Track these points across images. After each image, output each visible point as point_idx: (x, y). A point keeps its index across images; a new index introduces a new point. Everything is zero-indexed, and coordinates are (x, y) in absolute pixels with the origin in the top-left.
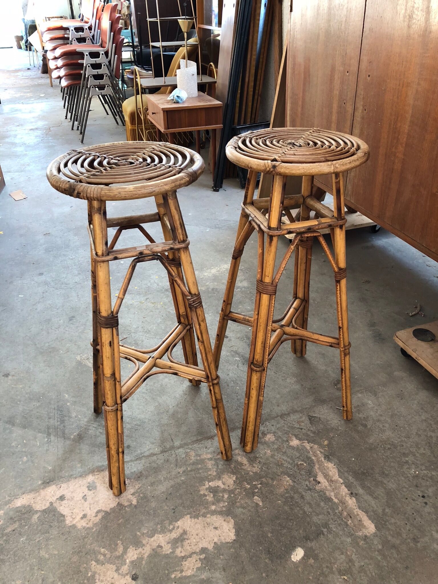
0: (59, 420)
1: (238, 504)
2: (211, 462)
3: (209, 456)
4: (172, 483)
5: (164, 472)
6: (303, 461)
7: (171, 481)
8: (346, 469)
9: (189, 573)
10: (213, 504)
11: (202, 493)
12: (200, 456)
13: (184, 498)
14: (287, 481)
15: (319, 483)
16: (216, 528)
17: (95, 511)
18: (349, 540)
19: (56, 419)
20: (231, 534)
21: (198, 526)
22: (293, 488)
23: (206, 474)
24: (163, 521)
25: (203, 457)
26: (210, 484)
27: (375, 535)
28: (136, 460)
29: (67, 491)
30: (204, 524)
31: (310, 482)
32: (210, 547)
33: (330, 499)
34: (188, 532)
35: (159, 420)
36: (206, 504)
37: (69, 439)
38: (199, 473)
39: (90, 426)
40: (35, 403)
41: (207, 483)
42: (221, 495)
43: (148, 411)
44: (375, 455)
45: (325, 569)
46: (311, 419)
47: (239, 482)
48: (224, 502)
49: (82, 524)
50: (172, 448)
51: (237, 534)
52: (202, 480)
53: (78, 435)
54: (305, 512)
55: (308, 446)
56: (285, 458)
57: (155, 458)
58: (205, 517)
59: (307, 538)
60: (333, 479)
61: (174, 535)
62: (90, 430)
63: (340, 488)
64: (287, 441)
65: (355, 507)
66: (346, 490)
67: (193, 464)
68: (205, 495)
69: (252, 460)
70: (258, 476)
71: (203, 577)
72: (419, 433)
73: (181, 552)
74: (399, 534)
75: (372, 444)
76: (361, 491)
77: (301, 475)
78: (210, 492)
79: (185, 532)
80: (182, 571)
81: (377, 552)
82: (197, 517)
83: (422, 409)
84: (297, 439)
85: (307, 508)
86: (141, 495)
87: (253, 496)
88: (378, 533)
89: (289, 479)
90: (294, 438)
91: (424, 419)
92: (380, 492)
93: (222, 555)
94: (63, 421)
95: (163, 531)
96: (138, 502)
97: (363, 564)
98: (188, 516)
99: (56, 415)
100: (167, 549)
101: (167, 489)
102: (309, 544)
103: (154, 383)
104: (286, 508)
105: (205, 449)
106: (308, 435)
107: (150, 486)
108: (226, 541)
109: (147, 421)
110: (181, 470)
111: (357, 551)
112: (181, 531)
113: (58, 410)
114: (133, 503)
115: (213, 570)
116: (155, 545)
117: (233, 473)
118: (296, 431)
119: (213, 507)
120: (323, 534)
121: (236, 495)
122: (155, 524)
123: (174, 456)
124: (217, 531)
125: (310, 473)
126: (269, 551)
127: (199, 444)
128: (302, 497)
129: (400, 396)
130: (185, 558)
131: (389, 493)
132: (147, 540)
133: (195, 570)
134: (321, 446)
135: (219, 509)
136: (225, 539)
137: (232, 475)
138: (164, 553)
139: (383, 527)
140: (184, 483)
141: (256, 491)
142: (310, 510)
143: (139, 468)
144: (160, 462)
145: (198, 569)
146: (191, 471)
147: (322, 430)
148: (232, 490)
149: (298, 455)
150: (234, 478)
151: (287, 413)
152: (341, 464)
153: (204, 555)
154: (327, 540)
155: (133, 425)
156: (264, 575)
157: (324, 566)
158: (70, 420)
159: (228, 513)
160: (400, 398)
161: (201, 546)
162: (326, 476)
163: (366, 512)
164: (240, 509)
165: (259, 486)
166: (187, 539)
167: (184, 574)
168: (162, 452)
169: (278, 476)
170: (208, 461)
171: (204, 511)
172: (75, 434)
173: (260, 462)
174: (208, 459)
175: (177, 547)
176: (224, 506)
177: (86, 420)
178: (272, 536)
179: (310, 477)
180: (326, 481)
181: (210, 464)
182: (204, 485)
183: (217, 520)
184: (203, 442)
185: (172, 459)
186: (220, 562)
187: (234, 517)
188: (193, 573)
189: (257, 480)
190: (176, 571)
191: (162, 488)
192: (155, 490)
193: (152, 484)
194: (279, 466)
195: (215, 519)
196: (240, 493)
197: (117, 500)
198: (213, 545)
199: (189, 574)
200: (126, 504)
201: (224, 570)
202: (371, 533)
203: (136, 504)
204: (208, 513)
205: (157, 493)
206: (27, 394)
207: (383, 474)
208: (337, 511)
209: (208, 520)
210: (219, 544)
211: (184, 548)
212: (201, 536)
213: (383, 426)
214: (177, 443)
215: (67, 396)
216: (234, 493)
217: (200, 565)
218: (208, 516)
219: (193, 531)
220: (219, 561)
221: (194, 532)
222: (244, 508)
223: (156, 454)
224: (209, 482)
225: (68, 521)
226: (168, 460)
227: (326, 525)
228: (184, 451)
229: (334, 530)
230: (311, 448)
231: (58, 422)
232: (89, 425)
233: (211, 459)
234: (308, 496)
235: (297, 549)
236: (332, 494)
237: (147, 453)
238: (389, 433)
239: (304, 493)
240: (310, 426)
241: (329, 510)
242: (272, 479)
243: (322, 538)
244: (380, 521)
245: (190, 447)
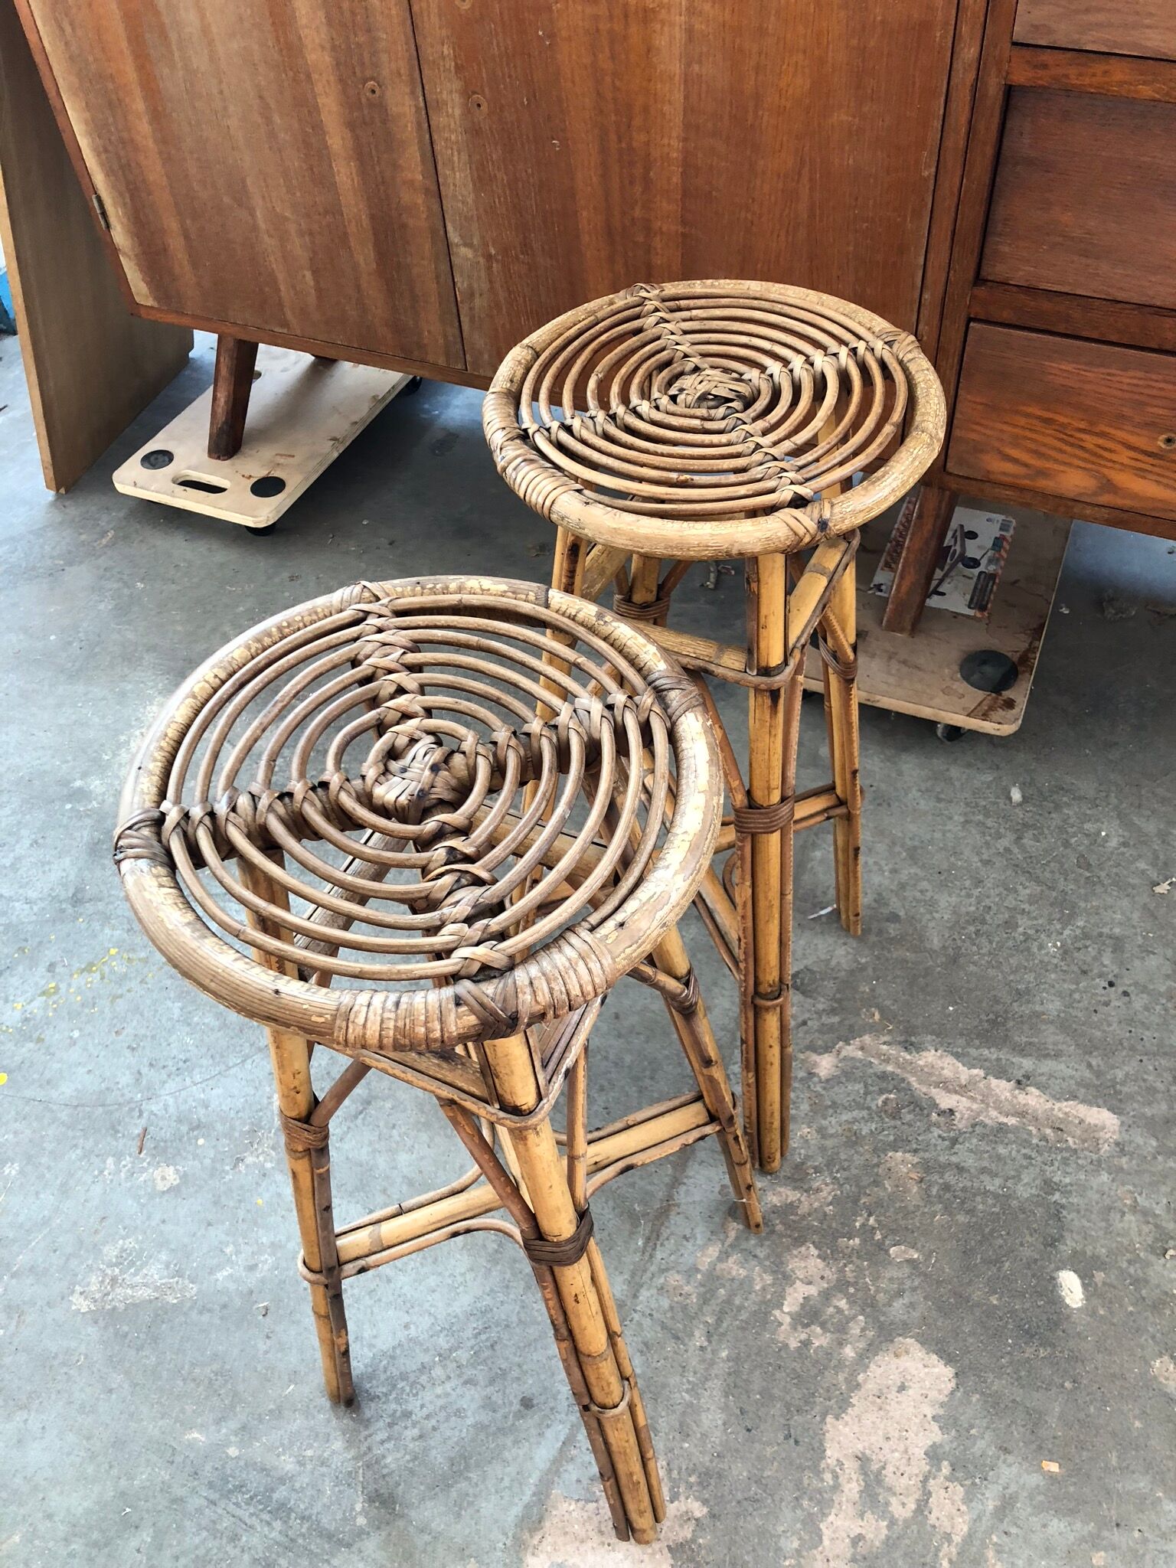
0: (266, 1517)
1: (881, 1297)
2: (731, 1260)
3: (713, 1251)
4: (716, 1385)
5: (674, 1380)
6: (881, 1092)
7: (709, 1384)
8: (961, 1041)
9: (962, 1527)
10: (841, 1344)
11: (794, 1344)
12: (698, 1270)
13: (776, 1392)
14: (901, 1161)
15: (951, 1111)
16: (902, 1388)
18: (1105, 1177)
19: (254, 1521)
20: (936, 1370)
21: (869, 1418)
22: (927, 1167)
23: (753, 1295)
24: (799, 1485)
25: (704, 1267)
26: (786, 1309)
27: (1126, 1127)
30: (873, 1403)
31: (937, 1125)
32: (935, 1435)
33: (1002, 1128)
34: (868, 1452)
35: (514, 1274)
36: (828, 1361)
37: (361, 1533)
38: (740, 1308)
39: (369, 1449)
40: (134, 1543)
41: (777, 1313)
42: (831, 1310)
43: (463, 1275)
44: (972, 968)
45: (1132, 1270)
47: (830, 1252)
48: (854, 1317)
51: (949, 1359)
52: (762, 1317)
53: (371, 1500)
54: (996, 1196)
55: (851, 1050)
56: (846, 1116)
58: (858, 1386)
59: (1052, 1242)
60: (964, 1082)
61: (852, 1488)
62: (384, 1457)
63: (988, 1087)
64: (811, 1075)
65: (1049, 1105)
66: (1003, 1083)
67: (705, 1300)
68: (806, 1344)
69: (799, 1178)
70: (848, 1204)
71: (991, 1505)
72: (985, 857)
73: (904, 1504)
74: (1152, 1090)
75: (944, 947)
76: (1027, 1064)
77: (910, 1125)
78: (807, 1326)
79: (863, 1460)
80: (948, 1537)
81: (1160, 1158)
82: (844, 1404)
83: (939, 800)
84: (820, 1054)
85: (993, 1185)
86: (692, 1479)
87: (887, 1252)
88: (1124, 1118)
89: (899, 1154)
90: (814, 1057)
91: (962, 819)
92: (1051, 1036)
93: (972, 1427)
94: (282, 1511)
95: (824, 1502)
96: (705, 1502)
97: (1165, 1201)
98: (829, 1419)
99: (239, 1512)
100: (875, 1530)
101: (725, 1408)
102: (1067, 1247)
104: (962, 1218)
105: (689, 1245)
106: (831, 1028)
107: (684, 1441)
108: (946, 1392)
109: (488, 1301)
110: (699, 1339)
111: (1134, 1185)
112: (857, 1464)
113: (227, 1495)
114: (698, 1514)
115: (991, 1473)
116: (844, 1548)
117: (799, 1241)
118: (801, 1035)
119: (849, 1352)
120: (1063, 1207)
121: (856, 1283)
122: (794, 1509)
123: (647, 1322)
124: (911, 1392)
125: (921, 1107)
126: (1027, 1332)
127: (662, 1245)
128: (960, 1169)
129: (882, 800)
130: (923, 1506)
131: (1064, 1025)
132: (819, 1557)
133: (964, 1508)
134: (875, 1029)
135: (862, 1345)
136: (940, 1391)
137: (803, 1249)
138: (877, 1544)
139: (1121, 1101)
140: (735, 1359)
141: (878, 1236)
142: (998, 1181)
145: (968, 1499)
146: (719, 1321)
147: (838, 991)
148: (838, 1280)
149: (859, 1087)
150: (816, 1252)
152: (945, 1037)
153: (945, 1463)
154: (1078, 1212)
155: (473, 1342)
156: (1068, 1385)
157: (1125, 1265)
158: (297, 1485)
159: (885, 1335)
160: (885, 805)
161: (919, 1453)
162: (945, 1085)
163: (1074, 1097)
164: (898, 1304)
165: (872, 1221)
166: (884, 1468)
167: (957, 1539)
169: (878, 1165)
170: (724, 1266)
171: (841, 1377)
172: (358, 1507)
173: (817, 1170)
174: (720, 1259)
175: (887, 1504)
176: (863, 1330)
177: (338, 1445)
178: (999, 1299)
179: (928, 1115)
180: (957, 1097)
181: (734, 1267)
182: (780, 1324)
183: (884, 1370)
184: (665, 1232)
185: (652, 1333)
186: (983, 1445)
187: (905, 1329)
188: (966, 1517)
189: (855, 1214)
190: (938, 1550)
191: (712, 1418)
192: (704, 1435)
193: (684, 1432)
194: (856, 1143)
195: (879, 1371)
196: (860, 1270)
197: (656, 1546)
198: (935, 1426)
199: (965, 1529)
200: (687, 1533)
201: (1007, 1451)
202: (1117, 1128)
203: (705, 1510)
204: (853, 1374)
205: (716, 1437)
206: (67, 1540)
207: (1019, 995)
208: (1035, 1141)
209: (870, 1386)
210: (941, 1412)
211: (898, 1490)
212: (897, 1434)
213: (921, 892)
215: (196, 1435)
216: (849, 1284)
217: (961, 1489)
218: (861, 1378)
219: (873, 1439)
220: (981, 1444)
221: (877, 1440)
222: (899, 1294)
224: (780, 1306)
226: (646, 1344)
227: (1049, 1186)
228: (654, 1291)
229: (1067, 1180)
230: (862, 1049)
231: (268, 1524)
232: (364, 1448)
233: (724, 1256)
234: (963, 1155)
235: (1060, 1280)
236: (994, 1113)
238: (946, 901)
239: (954, 1159)
240: (809, 1000)
241: (1024, 1151)
242: (876, 1183)
243: (1068, 1216)
244: (1106, 1094)
245: (653, 1268)
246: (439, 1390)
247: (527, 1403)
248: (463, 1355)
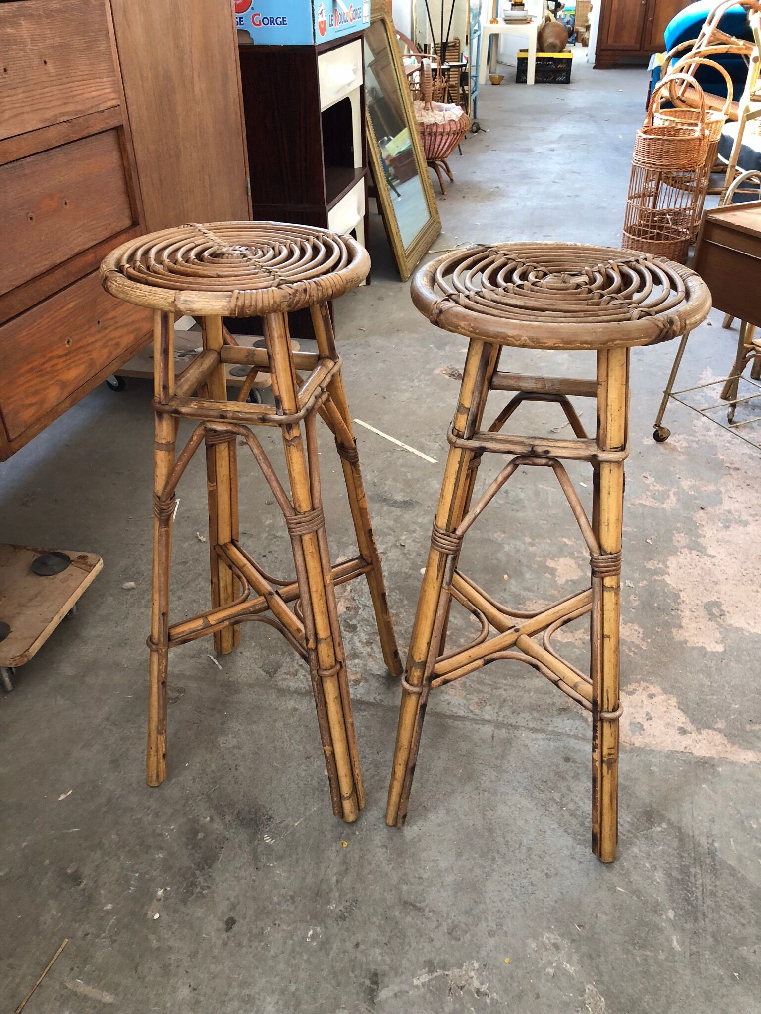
0: (692, 879)
4: (520, 682)
7: (522, 686)
28: (560, 734)
37: (670, 823)
38: (479, 677)
39: (629, 831)
40: (752, 957)
43: (510, 807)
46: (273, 671)
49: (654, 689)
50: (499, 725)
53: (653, 823)
57: (531, 725)
62: (628, 822)
67: (480, 691)
71: (529, 593)
94: (684, 870)
99: (699, 894)
102: (410, 571)
105: (452, 701)
109: (521, 790)
110: (501, 691)
113: (695, 907)
116: (569, 634)
123: (502, 713)
127: (456, 713)
132: (577, 641)
143: (559, 721)
144: (526, 715)
147: (276, 653)
155: (547, 792)
158: (668, 866)
168: (516, 727)
172: (659, 829)
177: (635, 850)
184: (448, 713)
185: (506, 711)
214: (488, 730)
223: (527, 728)
225: (674, 701)
226: (513, 713)
228: (483, 714)
231: (695, 876)
232: (630, 835)
237: (540, 736)
245: (471, 715)
246: (581, 804)
247: (567, 759)
248: (557, 796)
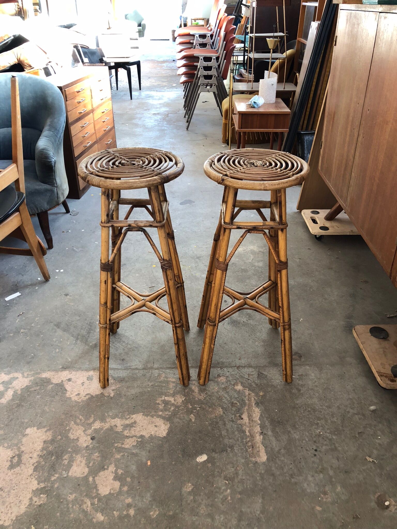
1: (178, 416)
2: (173, 384)
3: (174, 380)
5: (139, 382)
6: (238, 401)
7: (141, 389)
8: (267, 416)
9: (127, 446)
10: (161, 411)
11: (157, 402)
12: (167, 379)
13: (144, 402)
14: (220, 411)
15: (242, 419)
16: (156, 426)
17: (86, 393)
18: (243, 461)
19: (86, 330)
20: (164, 432)
21: (146, 421)
22: (221, 417)
23: (166, 390)
24: (125, 411)
25: (169, 379)
26: (165, 398)
27: (264, 463)
28: (125, 369)
29: (74, 376)
30: (150, 421)
31: (235, 416)
32: (147, 436)
33: (244, 432)
34: (137, 423)
35: (151, 348)
36: (156, 410)
37: (88, 345)
38: (162, 389)
40: (77, 317)
41: (164, 396)
42: (170, 407)
43: (147, 340)
44: (295, 413)
45: (216, 473)
46: (260, 375)
47: (185, 403)
48: (169, 412)
49: (75, 398)
50: (152, 368)
51: (168, 434)
52: (161, 394)
53: (95, 344)
54: (221, 434)
55: (247, 392)
56: (226, 396)
57: (137, 371)
58: (153, 417)
59: (214, 451)
60: (254, 420)
61: (128, 422)
63: (256, 426)
64: (234, 385)
65: (259, 442)
66: (259, 429)
67: (160, 382)
68: (159, 404)
69: (201, 391)
70: (200, 402)
71: (134, 451)
72: (341, 407)
73: (127, 433)
74: (282, 468)
75: (297, 404)
76: (270, 433)
77: (232, 410)
78: (163, 403)
79: (135, 422)
80: (123, 444)
81: (258, 475)
82: (147, 415)
83: (354, 390)
84: (241, 385)
85: (224, 433)
86: (118, 392)
87: (191, 414)
88: (267, 462)
89: (221, 410)
90: (240, 385)
91: (351, 398)
92: (285, 438)
93: (152, 443)
94: (89, 333)
95: (122, 418)
96: (114, 396)
97: (244, 478)
98: (142, 413)
99: (87, 328)
100: (119, 429)
101: (136, 393)
102: (214, 455)
103: (159, 322)
104: (209, 428)
105: (173, 375)
106: (251, 385)
107: (126, 388)
108: (159, 436)
109: (142, 346)
110: (150, 384)
111: (244, 469)
112: (133, 421)
113: (89, 325)
114: (111, 395)
115: (142, 450)
116: (113, 424)
117: (184, 395)
118: (244, 380)
119: (160, 413)
120: (227, 451)
121: (179, 410)
122: (119, 412)
123: (150, 373)
124: (156, 428)
125: (239, 412)
126: (184, 450)
128: (225, 424)
129: (341, 376)
130: (127, 437)
131: (290, 440)
132: (109, 420)
133: (131, 446)
134: (257, 395)
135: (163, 415)
136: (159, 434)
137: (183, 397)
138: (116, 430)
139: (272, 460)
140: (149, 392)
141: (194, 411)
142: (226, 434)
143: (124, 375)
144: (139, 375)
145: (133, 446)
146: (156, 386)
147: (264, 384)
148: (178, 406)
149: (236, 396)
150: (183, 399)
151: (243, 366)
152: (266, 413)
153: (141, 439)
154: (227, 455)
155: (133, 347)
156: (173, 463)
157: (217, 470)
158: (94, 333)
159: (168, 419)
160: (340, 378)
161: (141, 434)
162: (250, 416)
163: (266, 447)
164: (178, 420)
165: (198, 408)
166: (135, 427)
167: (123, 446)
168: (143, 369)
169: (215, 406)
170: (171, 383)
171: (153, 413)
172: (93, 343)
173: (206, 394)
174: (172, 382)
175: (126, 430)
176: (167, 414)
178: (190, 442)
179: (238, 414)
180: (247, 419)
181: (171, 385)
182: (161, 398)
183: (159, 422)
185: (148, 375)
186: (148, 447)
187: (172, 423)
188: (129, 447)
189: (198, 405)
190: (119, 443)
191: (133, 391)
192: (128, 391)
193: (128, 387)
194: (219, 399)
195: (158, 420)
196: (183, 409)
197: (102, 391)
198: (149, 435)
199: (126, 447)
200: (106, 395)
201: (149, 452)
202: (262, 461)
203: (112, 396)
204: (155, 415)
205: (129, 394)
206: (74, 310)
207: (294, 427)
208: (244, 440)
209: (154, 420)
210: (153, 436)
211: (131, 431)
212: (144, 428)
213: (314, 394)
214: (156, 366)
215: (98, 317)
216: (178, 408)
217: (136, 444)
218: (155, 417)
219: (141, 423)
220: (149, 446)
221: (141, 424)
222: (180, 419)
223: (139, 369)
224: (166, 396)
225: (68, 395)
226: (145, 375)
227: (232, 447)
228: (158, 372)
229: (236, 451)
230: (249, 394)
231: (86, 332)
233: (174, 382)
234: (229, 425)
235: (203, 455)
236: (248, 429)
237: (133, 367)
238: (315, 400)
239: (227, 422)
240: (257, 379)
241: (239, 438)
242: (210, 407)
243: (224, 454)
244: (272, 456)
245: (164, 370)
246: (120, 346)
247: (123, 360)
248: (129, 346)
